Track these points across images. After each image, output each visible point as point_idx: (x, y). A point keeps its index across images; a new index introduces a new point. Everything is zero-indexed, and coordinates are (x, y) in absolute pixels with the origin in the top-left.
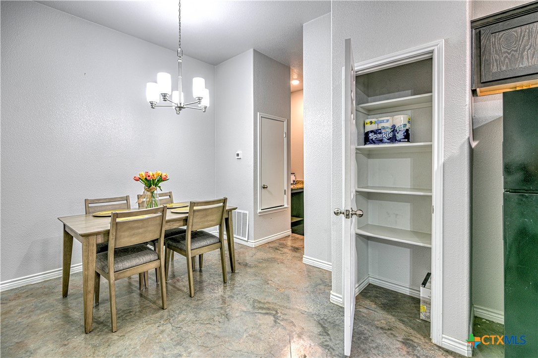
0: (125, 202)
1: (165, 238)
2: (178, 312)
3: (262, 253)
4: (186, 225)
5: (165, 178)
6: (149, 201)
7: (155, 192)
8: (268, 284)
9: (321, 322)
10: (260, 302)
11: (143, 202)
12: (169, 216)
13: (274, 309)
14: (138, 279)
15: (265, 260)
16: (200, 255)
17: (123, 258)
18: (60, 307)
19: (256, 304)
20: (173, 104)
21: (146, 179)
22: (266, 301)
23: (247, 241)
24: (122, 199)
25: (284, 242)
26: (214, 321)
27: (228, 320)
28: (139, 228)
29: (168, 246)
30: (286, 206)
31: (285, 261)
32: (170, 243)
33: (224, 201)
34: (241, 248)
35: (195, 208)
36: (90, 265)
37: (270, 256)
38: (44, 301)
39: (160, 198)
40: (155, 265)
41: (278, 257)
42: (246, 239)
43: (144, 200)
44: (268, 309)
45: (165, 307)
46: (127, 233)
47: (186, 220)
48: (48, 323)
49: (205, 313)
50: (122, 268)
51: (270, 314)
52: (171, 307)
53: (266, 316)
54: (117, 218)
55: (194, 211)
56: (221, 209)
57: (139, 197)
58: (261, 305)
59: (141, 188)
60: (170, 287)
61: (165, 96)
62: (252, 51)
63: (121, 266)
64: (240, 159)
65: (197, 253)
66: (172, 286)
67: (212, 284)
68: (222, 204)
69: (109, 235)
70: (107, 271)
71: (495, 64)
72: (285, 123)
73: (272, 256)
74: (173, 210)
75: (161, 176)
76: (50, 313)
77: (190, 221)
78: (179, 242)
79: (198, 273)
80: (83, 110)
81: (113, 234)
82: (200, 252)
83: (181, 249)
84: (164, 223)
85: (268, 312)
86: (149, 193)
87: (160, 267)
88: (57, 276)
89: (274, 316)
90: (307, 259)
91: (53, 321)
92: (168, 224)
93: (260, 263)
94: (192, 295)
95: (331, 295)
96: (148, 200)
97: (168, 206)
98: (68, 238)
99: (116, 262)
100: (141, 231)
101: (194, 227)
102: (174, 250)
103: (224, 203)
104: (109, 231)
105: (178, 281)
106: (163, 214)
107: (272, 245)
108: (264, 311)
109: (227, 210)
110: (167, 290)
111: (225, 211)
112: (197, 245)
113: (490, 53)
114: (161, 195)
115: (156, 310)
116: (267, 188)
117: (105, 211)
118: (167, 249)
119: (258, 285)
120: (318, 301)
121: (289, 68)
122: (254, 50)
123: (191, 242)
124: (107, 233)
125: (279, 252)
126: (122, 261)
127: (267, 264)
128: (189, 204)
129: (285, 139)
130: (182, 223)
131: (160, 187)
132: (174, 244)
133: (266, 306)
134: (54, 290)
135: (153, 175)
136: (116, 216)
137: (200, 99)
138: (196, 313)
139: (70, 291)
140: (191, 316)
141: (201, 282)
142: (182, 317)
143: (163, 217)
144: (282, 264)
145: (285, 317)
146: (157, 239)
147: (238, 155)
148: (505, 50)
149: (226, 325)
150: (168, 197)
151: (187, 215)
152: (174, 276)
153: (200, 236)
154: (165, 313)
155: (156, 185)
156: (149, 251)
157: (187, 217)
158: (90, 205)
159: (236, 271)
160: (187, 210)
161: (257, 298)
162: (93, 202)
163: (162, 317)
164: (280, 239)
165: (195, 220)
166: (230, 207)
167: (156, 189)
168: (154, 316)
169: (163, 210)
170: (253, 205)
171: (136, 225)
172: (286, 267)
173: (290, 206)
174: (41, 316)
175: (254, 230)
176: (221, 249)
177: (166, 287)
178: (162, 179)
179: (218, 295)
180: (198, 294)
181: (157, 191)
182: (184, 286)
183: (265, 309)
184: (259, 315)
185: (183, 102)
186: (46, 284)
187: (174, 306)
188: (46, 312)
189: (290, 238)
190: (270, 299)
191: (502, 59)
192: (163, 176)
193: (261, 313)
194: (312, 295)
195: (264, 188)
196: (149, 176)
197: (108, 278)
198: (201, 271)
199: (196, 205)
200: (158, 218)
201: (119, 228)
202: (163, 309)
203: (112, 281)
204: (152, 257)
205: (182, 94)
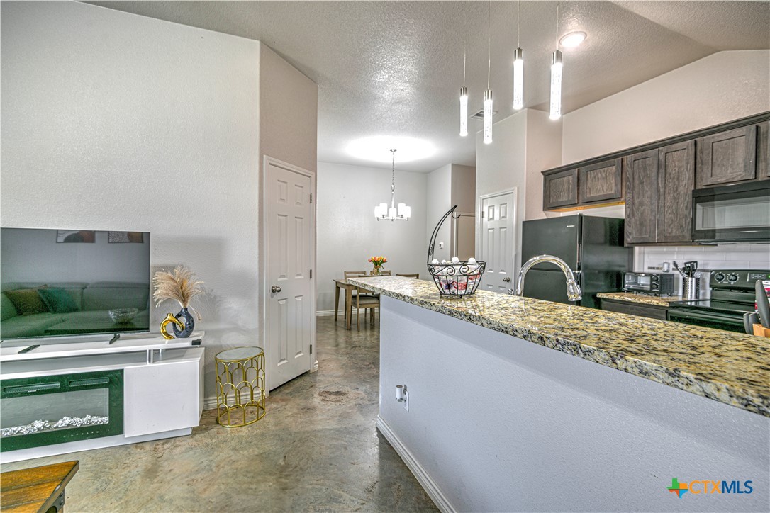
0: (364, 274)
24: (362, 272)
36: (349, 303)
43: (374, 274)
59: (372, 265)
62: (450, 166)
64: (442, 248)
70: (356, 305)
71: (551, 198)
75: (383, 260)
86: (376, 270)
88: (331, 314)
98: (338, 288)
113: (549, 192)
122: (452, 164)
135: (379, 259)
147: (440, 245)
148: (555, 190)
150: (388, 274)
155: (380, 265)
158: (347, 275)
162: (348, 273)
191: (554, 195)
196: (376, 260)
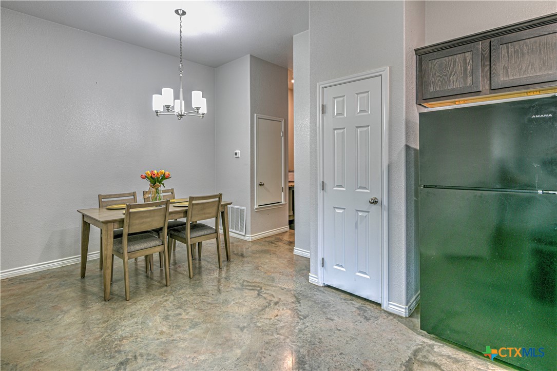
0: (133, 197)
1: (168, 229)
2: (179, 288)
3: (257, 246)
4: (186, 217)
5: (168, 176)
6: (154, 197)
7: (159, 188)
8: (258, 269)
9: (296, 295)
10: (248, 282)
11: (149, 197)
12: (171, 209)
13: (259, 286)
14: (144, 265)
15: (259, 252)
16: (199, 243)
17: (133, 243)
18: (80, 284)
19: (244, 283)
20: (175, 113)
21: (151, 177)
22: (253, 281)
23: (245, 236)
24: (130, 194)
25: (280, 237)
26: (208, 294)
27: (220, 293)
28: (147, 217)
29: (171, 236)
30: (283, 202)
31: (277, 253)
32: (173, 232)
33: (220, 196)
34: (238, 242)
35: (194, 202)
36: (109, 246)
37: (265, 248)
38: (66, 280)
39: (164, 194)
40: (160, 249)
41: (271, 249)
42: (243, 234)
43: (150, 195)
44: (255, 286)
45: (168, 284)
46: (137, 221)
47: (186, 213)
48: (73, 294)
49: (201, 289)
50: (133, 250)
51: (256, 290)
52: (173, 285)
53: (252, 291)
54: (130, 208)
55: (193, 204)
56: (217, 204)
57: (145, 193)
58: (249, 284)
60: (172, 272)
61: (168, 108)
62: (248, 57)
63: (133, 248)
64: (238, 157)
65: (197, 241)
66: (174, 270)
67: (209, 269)
68: (218, 199)
69: (123, 223)
70: (122, 251)
71: (432, 85)
72: (283, 123)
73: (266, 249)
74: (174, 205)
75: (164, 174)
76: (73, 288)
77: (189, 213)
78: (179, 231)
79: (197, 261)
80: (95, 116)
81: (127, 222)
82: (198, 240)
83: (182, 238)
84: (167, 214)
85: (254, 288)
86: (154, 190)
87: (164, 251)
88: (75, 262)
89: (258, 291)
90: (298, 251)
91: (77, 293)
92: (171, 215)
93: (254, 253)
94: (191, 277)
95: (310, 277)
96: (153, 195)
97: (171, 201)
99: (129, 245)
100: (148, 220)
101: (193, 218)
102: (175, 239)
103: (219, 198)
104: (124, 219)
105: (179, 267)
106: (166, 206)
107: (267, 240)
108: (251, 288)
109: (222, 205)
110: (170, 274)
111: (220, 205)
112: (196, 234)
113: (428, 76)
114: (165, 192)
115: (161, 287)
116: (263, 185)
117: (115, 204)
118: (170, 238)
119: (250, 270)
120: (298, 281)
121: (287, 69)
122: (251, 55)
123: (190, 232)
124: (122, 221)
125: (274, 245)
126: (133, 245)
127: (260, 255)
128: (188, 200)
129: (283, 139)
130: (182, 215)
131: (163, 184)
132: (176, 234)
133: (253, 284)
134: (72, 273)
135: (158, 174)
136: (129, 207)
137: (198, 109)
138: (194, 289)
139: (87, 274)
140: (190, 291)
141: (200, 268)
142: (182, 291)
143: (167, 208)
144: (274, 255)
145: (268, 292)
146: (162, 228)
147: (236, 154)
148: (439, 74)
149: (218, 296)
150: (170, 193)
151: (187, 208)
152: (175, 263)
153: (199, 227)
154: (169, 289)
155: (160, 182)
156: (155, 238)
157: (187, 210)
158: (103, 200)
159: (231, 260)
160: (187, 204)
161: (246, 279)
162: (105, 197)
163: (166, 291)
164: (277, 235)
165: (194, 212)
166: (225, 202)
167: (160, 186)
168: (159, 290)
169: (167, 203)
170: (249, 201)
171: (145, 215)
172: (277, 257)
173: (287, 203)
174: (67, 290)
175: (251, 225)
176: (217, 239)
177: (169, 271)
178: (165, 177)
179: (213, 277)
180: (197, 277)
181: (161, 188)
182: (185, 271)
183: (252, 286)
184: (246, 291)
185: (183, 111)
186: (64, 269)
187: (176, 284)
188: (70, 288)
189: (288, 234)
190: (257, 280)
191: (437, 81)
192: (166, 175)
193: (248, 289)
194: (294, 277)
195: (261, 185)
196: (154, 175)
197: (123, 257)
198: (200, 260)
199: (194, 199)
200: (162, 210)
201: (131, 216)
202: (167, 286)
203: (126, 260)
204: (158, 242)
205: (183, 102)
